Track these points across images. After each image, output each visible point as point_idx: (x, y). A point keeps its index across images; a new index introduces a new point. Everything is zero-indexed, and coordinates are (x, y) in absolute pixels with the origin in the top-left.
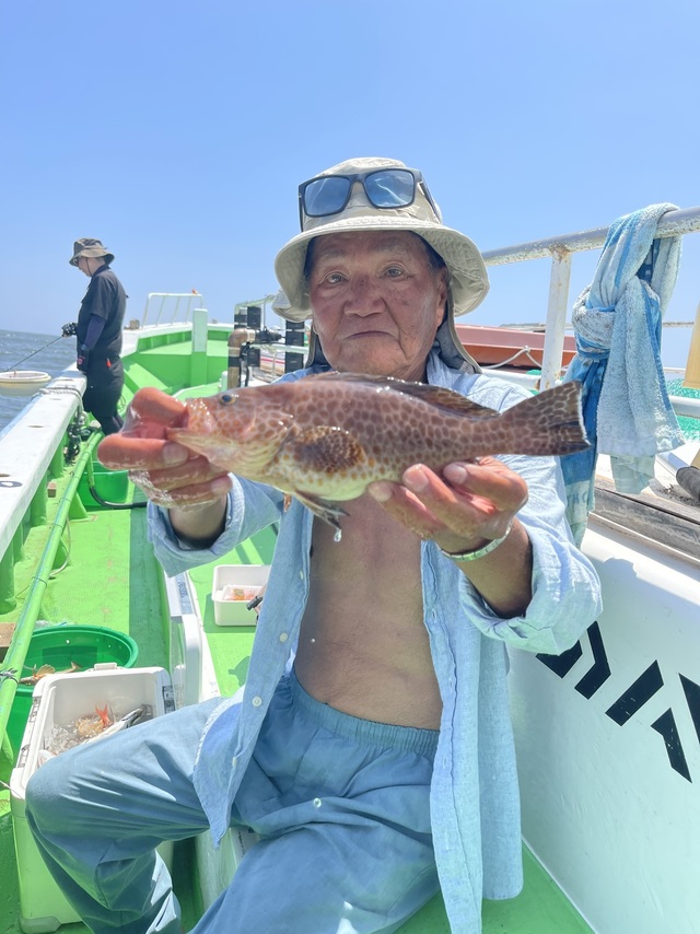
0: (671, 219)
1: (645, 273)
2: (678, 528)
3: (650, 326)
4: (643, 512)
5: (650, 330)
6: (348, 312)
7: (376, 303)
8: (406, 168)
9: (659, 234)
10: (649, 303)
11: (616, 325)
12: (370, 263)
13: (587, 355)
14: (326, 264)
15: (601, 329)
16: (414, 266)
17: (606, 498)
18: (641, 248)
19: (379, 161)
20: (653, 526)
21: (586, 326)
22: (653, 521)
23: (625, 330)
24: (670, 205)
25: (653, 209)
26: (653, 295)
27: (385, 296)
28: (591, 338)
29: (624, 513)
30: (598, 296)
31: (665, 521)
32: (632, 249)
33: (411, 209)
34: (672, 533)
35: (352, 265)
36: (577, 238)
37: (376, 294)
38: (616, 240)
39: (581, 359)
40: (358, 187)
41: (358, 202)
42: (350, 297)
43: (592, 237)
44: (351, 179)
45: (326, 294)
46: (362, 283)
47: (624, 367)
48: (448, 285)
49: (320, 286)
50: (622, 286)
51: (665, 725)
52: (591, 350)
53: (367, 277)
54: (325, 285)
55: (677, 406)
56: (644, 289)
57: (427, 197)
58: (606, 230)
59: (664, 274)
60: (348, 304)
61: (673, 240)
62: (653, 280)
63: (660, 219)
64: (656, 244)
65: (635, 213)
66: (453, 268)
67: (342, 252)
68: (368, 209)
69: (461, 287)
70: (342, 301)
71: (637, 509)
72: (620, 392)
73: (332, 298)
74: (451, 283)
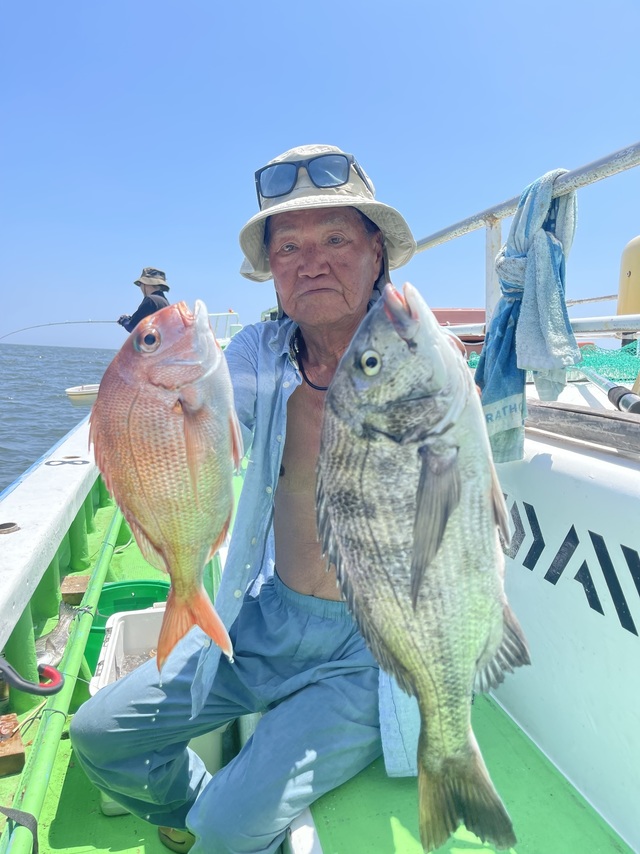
0: (561, 180)
1: (549, 226)
2: (589, 423)
3: (555, 266)
4: (565, 416)
5: (555, 270)
6: (301, 274)
7: (322, 266)
9: (556, 193)
10: (553, 248)
11: (528, 267)
12: (317, 234)
13: (510, 295)
15: (517, 272)
16: (351, 233)
17: (541, 412)
18: (542, 205)
19: (319, 147)
20: (573, 426)
21: (506, 271)
22: (573, 422)
23: (535, 271)
24: (562, 170)
25: (549, 174)
26: (556, 242)
27: (329, 260)
28: (511, 280)
29: (553, 421)
30: (514, 248)
31: (581, 420)
32: (535, 206)
33: (348, 186)
34: (585, 428)
35: (302, 236)
36: (501, 207)
37: (322, 258)
38: (523, 203)
39: (506, 299)
40: (303, 171)
41: (304, 182)
42: (301, 262)
43: (510, 204)
44: (296, 165)
45: (283, 260)
46: (310, 250)
47: (535, 299)
48: (383, 245)
49: (277, 254)
50: (530, 236)
51: (584, 575)
52: (512, 290)
53: (314, 245)
54: (281, 253)
55: (575, 325)
56: (549, 239)
58: (518, 199)
59: (564, 224)
60: (301, 268)
61: (568, 196)
62: (556, 230)
63: (555, 181)
64: (555, 202)
65: (535, 182)
66: (385, 233)
69: (393, 247)
71: (562, 415)
72: (532, 319)
74: (386, 244)
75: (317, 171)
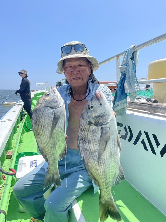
0: (135, 47)
1: (132, 58)
2: (143, 106)
3: (134, 68)
4: (137, 105)
5: (134, 69)
6: (72, 73)
7: (78, 71)
8: (82, 44)
9: (134, 50)
10: (133, 64)
11: (127, 68)
12: (76, 63)
13: (123, 75)
14: (67, 64)
15: (125, 70)
16: (84, 63)
17: (131, 104)
18: (130, 54)
19: (77, 42)
20: (139, 107)
21: (122, 69)
22: (139, 106)
23: (129, 69)
24: (135, 45)
25: (132, 46)
26: (134, 62)
27: (79, 70)
28: (123, 72)
29: (134, 106)
30: (124, 64)
31: (141, 105)
32: (129, 54)
33: (84, 52)
34: (142, 107)
35: (73, 64)
36: (120, 54)
37: (78, 69)
38: (126, 53)
39: (122, 76)
40: (73, 48)
41: (73, 51)
42: (72, 70)
43: (123, 53)
44: (71, 46)
45: (68, 69)
46: (75, 67)
47: (129, 76)
48: (91, 66)
49: (66, 68)
50: (128, 61)
51: (143, 142)
52: (123, 74)
53: (76, 66)
54: (67, 67)
55: (139, 82)
56: (132, 61)
57: (86, 49)
58: (124, 52)
59: (136, 58)
60: (72, 71)
61: (136, 51)
62: (134, 60)
63: (133, 48)
64: (133, 53)
65: (128, 48)
66: (92, 63)
67: (71, 61)
68: (75, 52)
69: (94, 66)
70: (71, 71)
71: (136, 104)
72: (129, 80)
73: (69, 70)
74: (92, 65)
75: (76, 48)
